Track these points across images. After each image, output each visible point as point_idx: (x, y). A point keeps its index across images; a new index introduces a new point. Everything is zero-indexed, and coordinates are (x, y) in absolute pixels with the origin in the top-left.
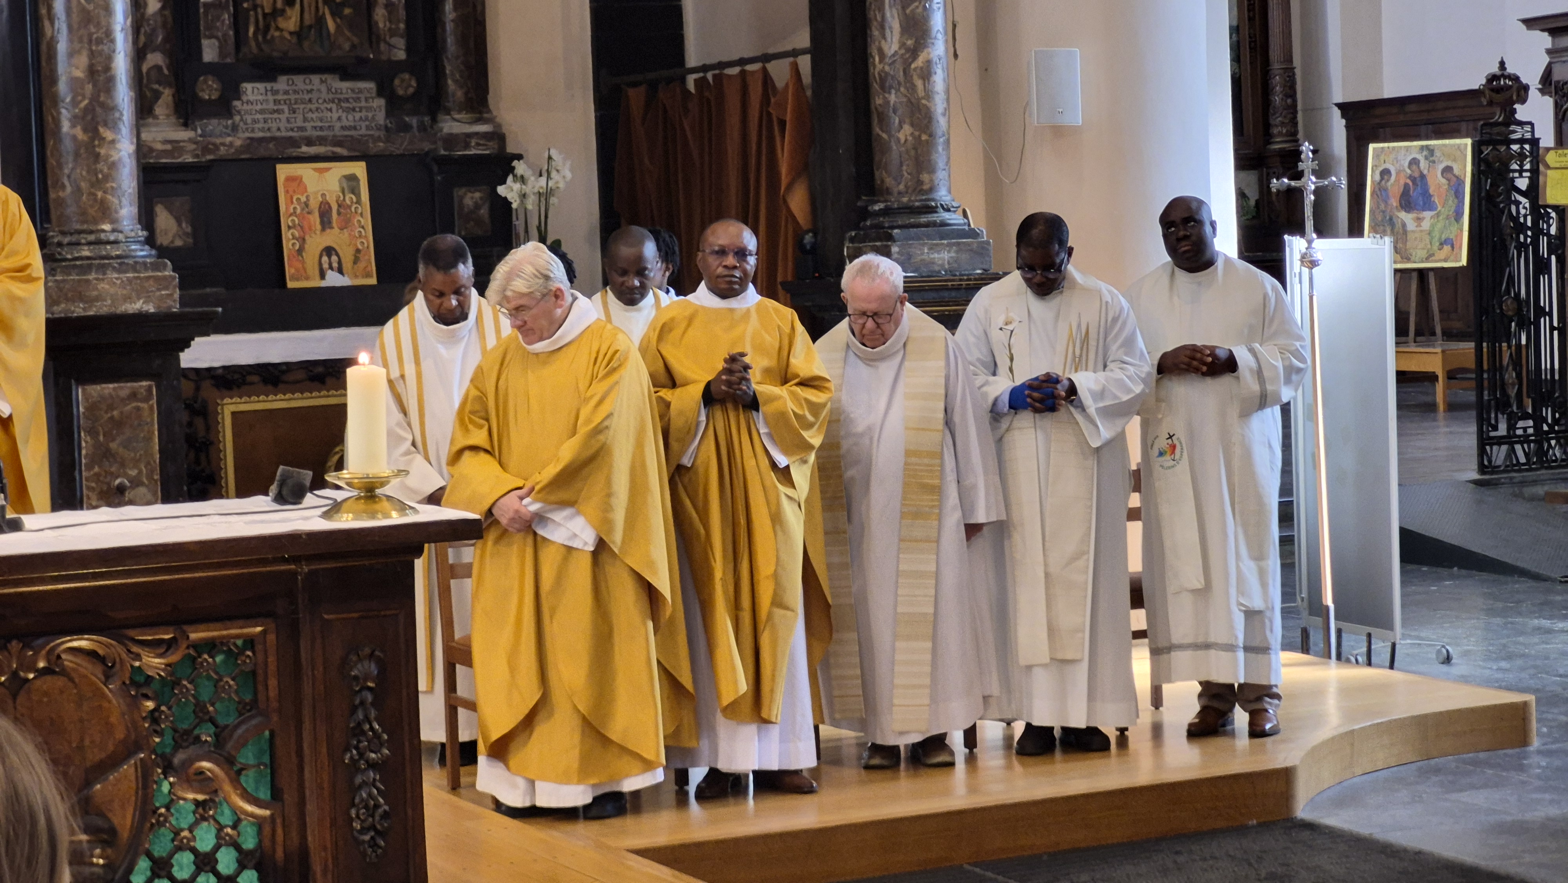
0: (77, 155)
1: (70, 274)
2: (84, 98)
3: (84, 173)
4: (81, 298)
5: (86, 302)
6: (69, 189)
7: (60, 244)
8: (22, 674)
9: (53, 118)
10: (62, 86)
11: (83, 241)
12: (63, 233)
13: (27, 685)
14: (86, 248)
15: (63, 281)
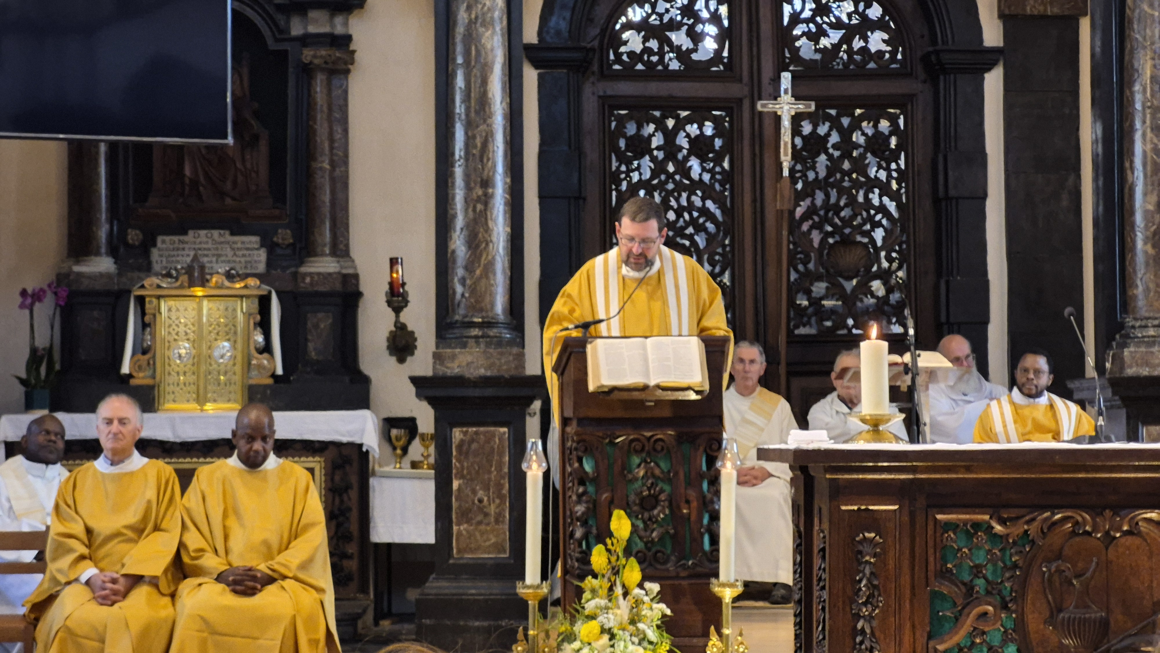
0: (1147, 264)
1: (1139, 347)
2: (1154, 224)
3: (1152, 277)
4: (1147, 364)
5: (1150, 368)
6: (1140, 288)
7: (1133, 327)
8: (1112, 533)
9: (1131, 238)
10: (1139, 218)
11: (1150, 325)
12: (1136, 319)
13: (1115, 542)
14: (1152, 329)
15: (1135, 352)
